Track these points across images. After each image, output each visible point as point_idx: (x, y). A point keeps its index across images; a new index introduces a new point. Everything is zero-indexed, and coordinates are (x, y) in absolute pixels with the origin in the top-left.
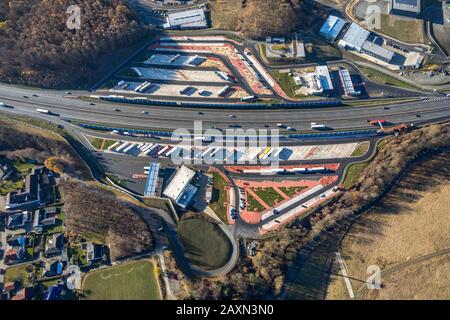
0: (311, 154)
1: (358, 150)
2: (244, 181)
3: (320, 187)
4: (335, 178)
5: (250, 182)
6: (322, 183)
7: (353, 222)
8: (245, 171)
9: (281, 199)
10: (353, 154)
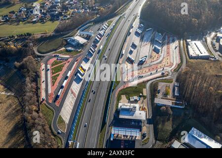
0: (72, 92)
1: (62, 121)
2: (70, 61)
3: (50, 92)
4: (50, 101)
5: (69, 63)
6: (51, 94)
7: (23, 107)
8: (76, 63)
9: (53, 73)
10: (60, 117)
